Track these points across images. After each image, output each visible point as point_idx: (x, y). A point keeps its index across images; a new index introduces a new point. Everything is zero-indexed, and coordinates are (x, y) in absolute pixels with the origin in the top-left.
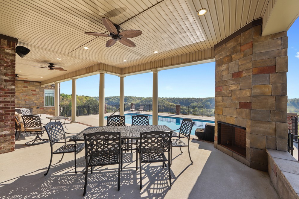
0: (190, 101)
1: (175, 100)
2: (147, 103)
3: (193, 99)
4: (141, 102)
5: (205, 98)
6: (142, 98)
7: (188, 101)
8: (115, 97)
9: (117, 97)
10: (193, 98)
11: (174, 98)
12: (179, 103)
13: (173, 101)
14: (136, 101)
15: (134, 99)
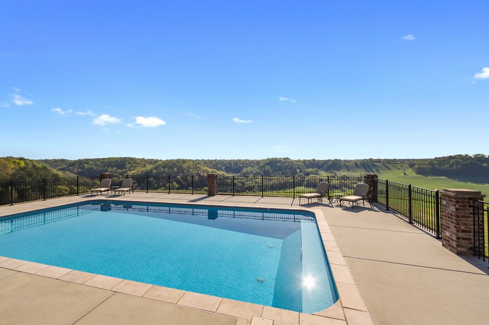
0: (241, 165)
1: (217, 164)
2: (166, 170)
3: (245, 162)
4: (155, 168)
5: (263, 160)
6: (157, 161)
7: (238, 164)
8: (98, 160)
9: (102, 161)
10: (246, 160)
11: (215, 160)
12: (225, 168)
13: (214, 166)
14: (146, 167)
15: (140, 164)
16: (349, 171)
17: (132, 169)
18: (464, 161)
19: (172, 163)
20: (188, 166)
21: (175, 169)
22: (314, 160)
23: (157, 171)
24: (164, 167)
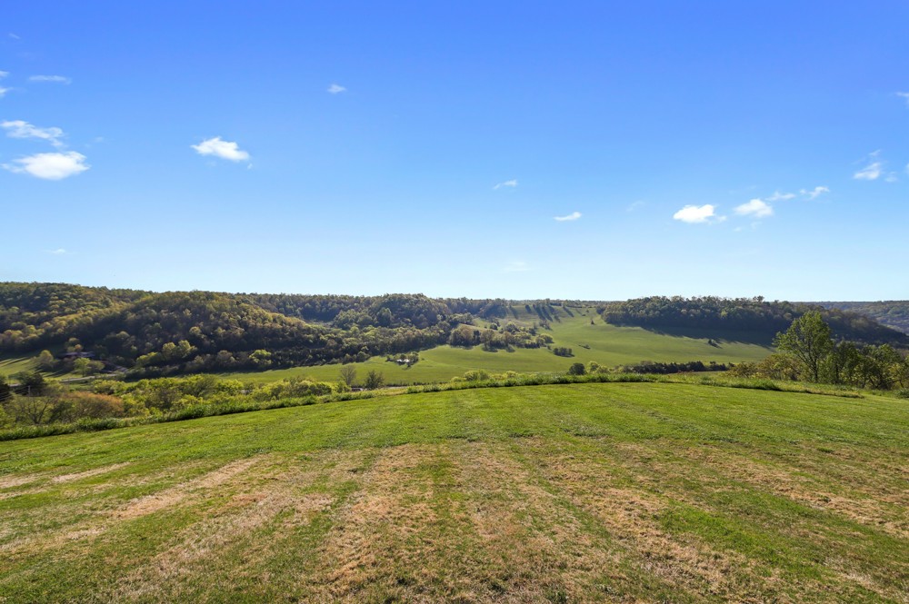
0: (336, 306)
1: (285, 303)
2: (164, 313)
3: (343, 300)
4: (133, 311)
5: (378, 297)
6: (140, 294)
7: (330, 304)
10: (345, 297)
11: (281, 296)
12: (301, 311)
13: (278, 307)
14: (108, 306)
15: (92, 300)
16: (517, 318)
17: (67, 310)
18: (661, 306)
19: (178, 300)
20: (217, 306)
21: (188, 313)
22: (464, 299)
23: (139, 316)
24: (158, 309)
